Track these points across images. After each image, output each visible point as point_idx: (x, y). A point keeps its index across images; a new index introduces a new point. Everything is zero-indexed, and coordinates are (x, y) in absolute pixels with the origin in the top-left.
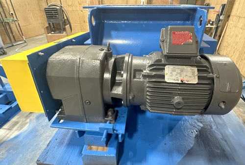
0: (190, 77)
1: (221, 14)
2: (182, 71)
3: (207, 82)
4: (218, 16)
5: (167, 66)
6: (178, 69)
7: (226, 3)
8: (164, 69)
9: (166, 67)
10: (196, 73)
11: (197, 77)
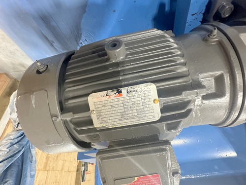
0: (104, 105)
1: (84, 171)
2: (123, 115)
3: (70, 102)
4: (86, 170)
5: (157, 119)
6: (132, 118)
7: (82, 183)
8: (162, 111)
9: (158, 115)
10: (94, 117)
11: (92, 107)
